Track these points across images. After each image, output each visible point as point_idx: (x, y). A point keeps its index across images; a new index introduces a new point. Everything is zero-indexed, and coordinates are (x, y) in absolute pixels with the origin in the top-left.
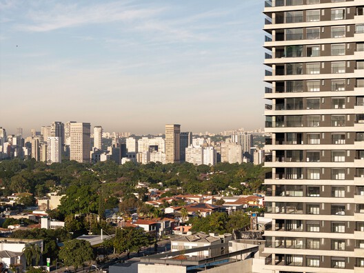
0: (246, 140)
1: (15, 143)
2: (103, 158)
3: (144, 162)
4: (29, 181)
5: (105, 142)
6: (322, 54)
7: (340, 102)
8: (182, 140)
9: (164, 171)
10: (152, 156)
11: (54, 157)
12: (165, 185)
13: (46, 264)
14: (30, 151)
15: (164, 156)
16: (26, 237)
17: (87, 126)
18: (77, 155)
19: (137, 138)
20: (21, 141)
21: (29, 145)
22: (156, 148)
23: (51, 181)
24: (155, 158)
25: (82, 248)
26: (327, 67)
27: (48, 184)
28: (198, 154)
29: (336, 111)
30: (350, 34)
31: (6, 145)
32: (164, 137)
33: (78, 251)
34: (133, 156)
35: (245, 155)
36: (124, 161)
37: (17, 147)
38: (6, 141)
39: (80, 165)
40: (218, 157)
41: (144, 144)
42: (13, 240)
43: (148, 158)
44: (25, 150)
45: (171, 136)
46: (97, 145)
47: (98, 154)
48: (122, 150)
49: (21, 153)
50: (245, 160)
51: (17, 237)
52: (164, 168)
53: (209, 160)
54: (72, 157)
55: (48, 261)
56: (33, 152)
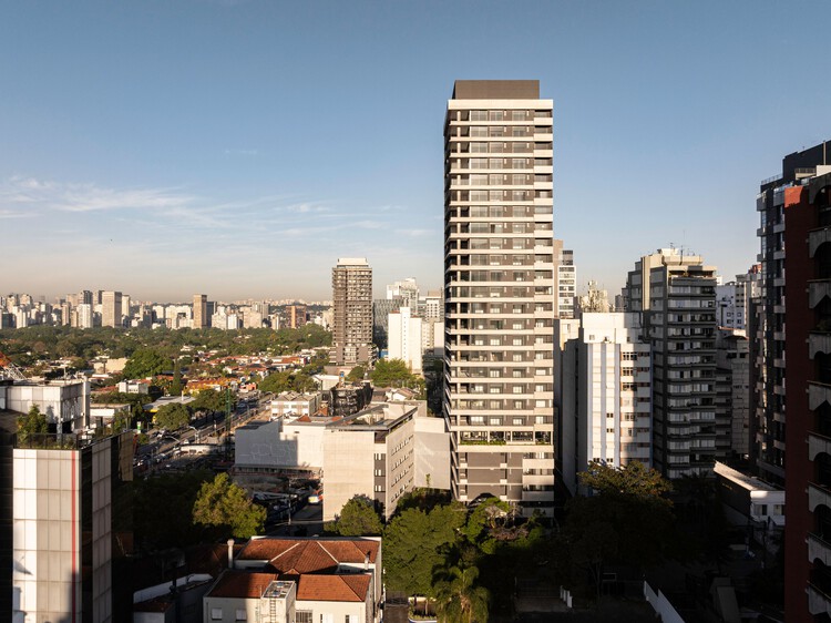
0: (265, 308)
1: (43, 308)
2: (135, 323)
3: (174, 327)
4: (76, 345)
5: (134, 310)
6: (504, 231)
7: (516, 275)
8: (209, 308)
9: (197, 334)
10: (181, 321)
11: (85, 323)
12: (209, 348)
13: (136, 427)
14: (60, 317)
15: (193, 323)
16: (111, 402)
17: (118, 295)
18: (108, 320)
19: (165, 306)
20: (49, 308)
21: (59, 313)
22: (184, 315)
23: (97, 345)
24: (184, 323)
25: (178, 411)
26: (509, 244)
27: (95, 348)
28: (223, 321)
29: (519, 283)
30: (531, 214)
31: (34, 311)
32: (191, 305)
33: (175, 414)
34: (162, 321)
35: (265, 321)
36: (155, 326)
37: (46, 313)
38: (34, 307)
39: (115, 331)
40: (241, 323)
41: (172, 312)
42: (97, 406)
43: (178, 325)
44: (55, 317)
45: (198, 305)
46: (125, 311)
47: (129, 319)
48: (151, 317)
49: (50, 319)
50: (265, 326)
51: (101, 403)
52: (196, 333)
53: (232, 324)
54: (104, 324)
55: (139, 424)
56: (64, 317)
